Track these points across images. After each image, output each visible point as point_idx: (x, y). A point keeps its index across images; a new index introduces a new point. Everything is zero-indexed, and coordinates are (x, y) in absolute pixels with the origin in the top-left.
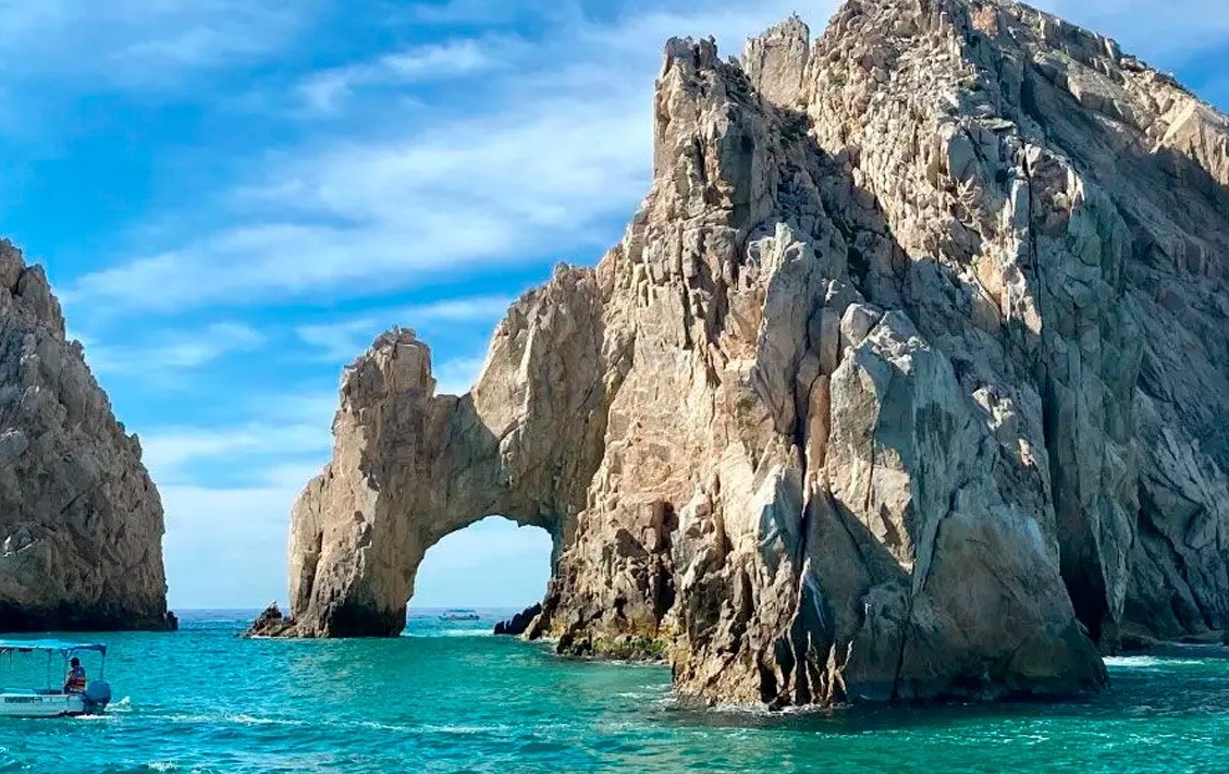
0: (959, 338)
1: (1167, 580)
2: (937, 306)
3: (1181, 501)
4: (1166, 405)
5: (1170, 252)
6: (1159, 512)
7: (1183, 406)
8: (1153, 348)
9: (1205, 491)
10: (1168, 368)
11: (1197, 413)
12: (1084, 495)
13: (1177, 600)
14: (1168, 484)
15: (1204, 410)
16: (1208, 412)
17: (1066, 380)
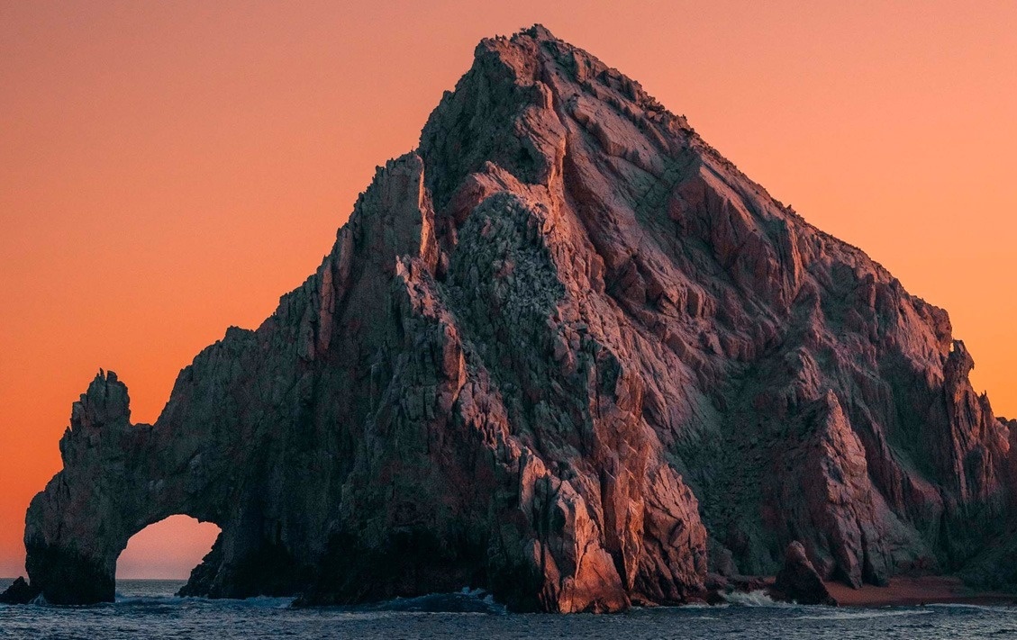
0: (561, 450)
1: (657, 567)
2: (549, 432)
3: (668, 518)
4: (666, 432)
5: (675, 300)
6: (655, 525)
7: (678, 431)
8: (658, 386)
9: (684, 511)
10: (669, 400)
11: (688, 437)
12: (618, 528)
13: (662, 578)
14: (660, 506)
15: (694, 434)
16: (696, 435)
17: (611, 471)
